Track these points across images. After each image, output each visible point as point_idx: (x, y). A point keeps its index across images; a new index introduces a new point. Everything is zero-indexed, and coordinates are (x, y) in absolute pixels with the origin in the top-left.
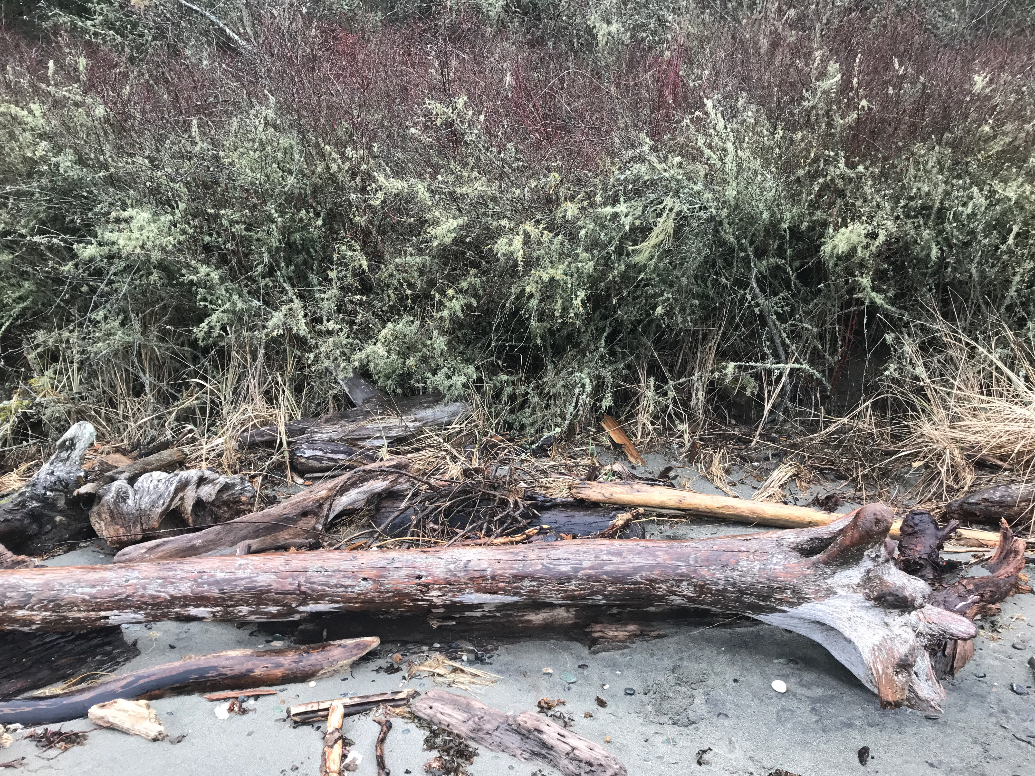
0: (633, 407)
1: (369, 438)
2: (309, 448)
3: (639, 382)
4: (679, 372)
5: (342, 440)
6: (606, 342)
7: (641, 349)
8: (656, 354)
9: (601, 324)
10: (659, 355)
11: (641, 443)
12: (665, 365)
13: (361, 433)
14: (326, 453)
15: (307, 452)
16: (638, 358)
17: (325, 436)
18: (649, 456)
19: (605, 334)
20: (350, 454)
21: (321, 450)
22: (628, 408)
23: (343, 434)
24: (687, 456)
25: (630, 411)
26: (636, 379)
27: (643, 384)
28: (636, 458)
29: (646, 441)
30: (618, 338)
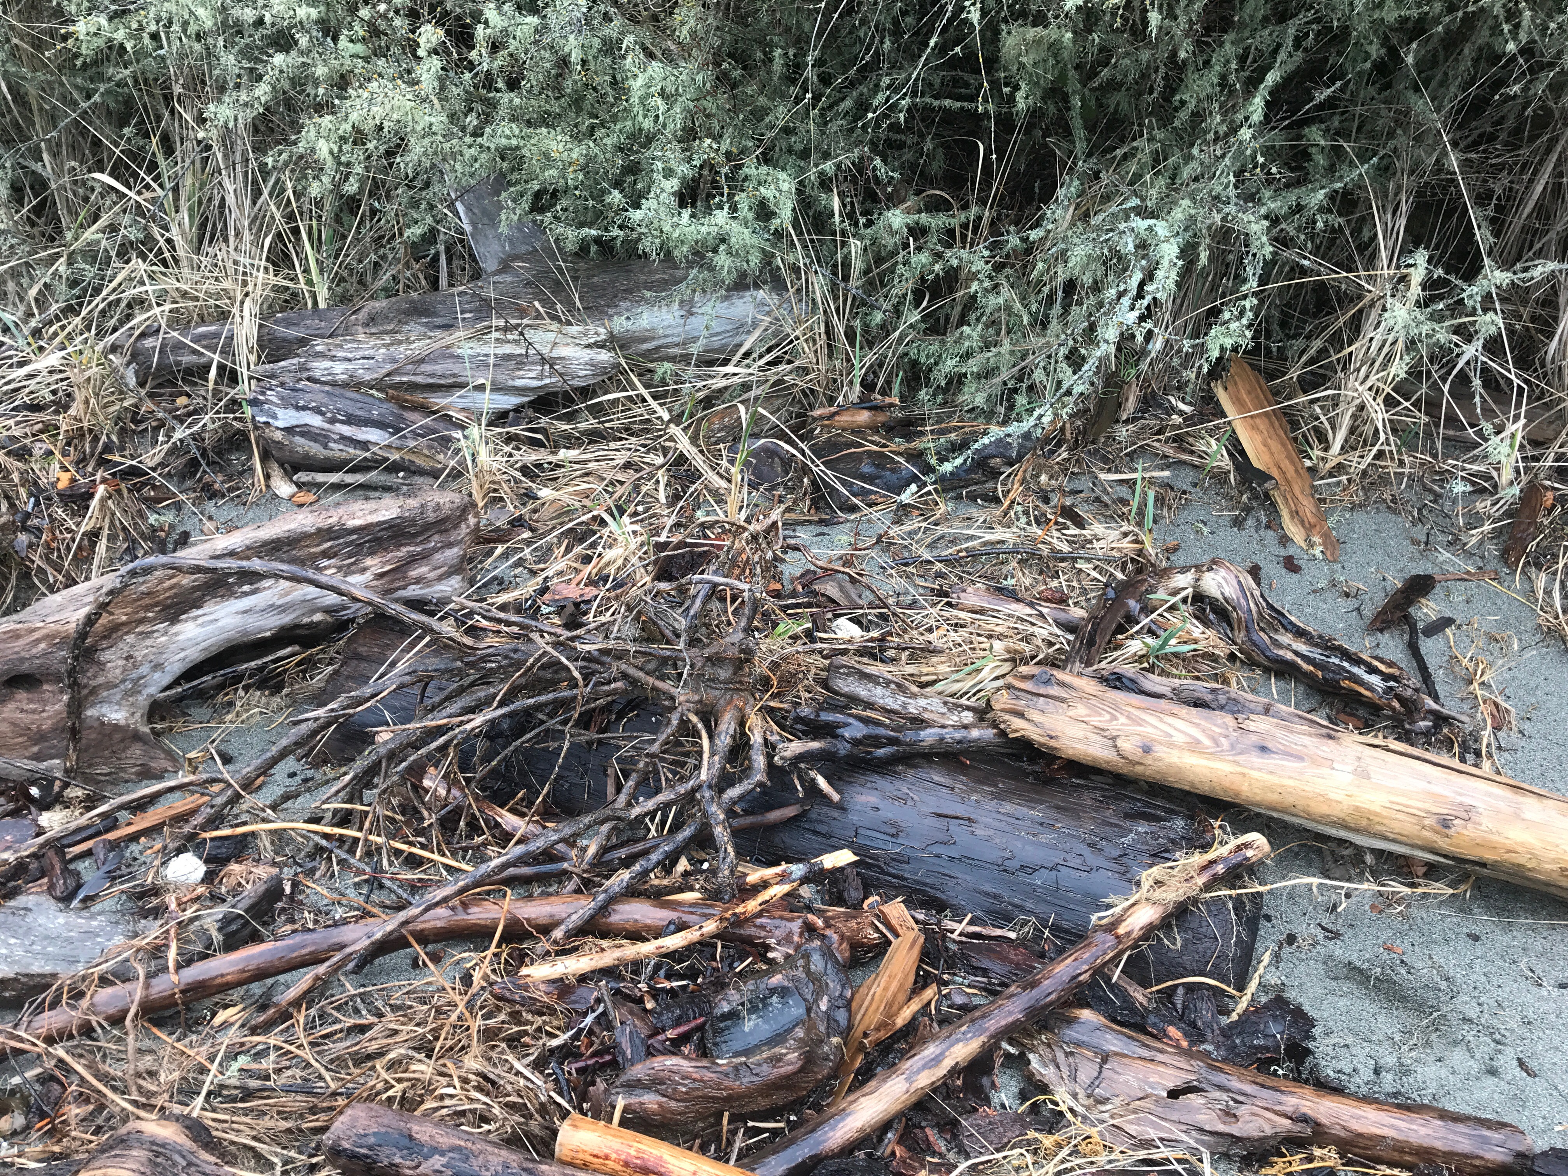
0: (1337, 341)
1: (462, 386)
2: (286, 403)
3: (1371, 261)
4: (1524, 229)
5: (378, 385)
6: (1270, 106)
7: (1402, 140)
8: (1453, 161)
9: (1264, 37)
10: (1465, 164)
11: (1340, 468)
12: (1482, 199)
13: (438, 368)
14: (332, 421)
15: (280, 412)
16: (1385, 170)
17: (339, 369)
18: (1360, 516)
19: (1271, 78)
20: (398, 430)
21: (317, 411)
22: (1317, 344)
23: (389, 367)
24: (1497, 533)
25: (1323, 353)
26: (1362, 248)
27: (1385, 270)
28: (1310, 529)
29: (1359, 462)
30: (1321, 95)
